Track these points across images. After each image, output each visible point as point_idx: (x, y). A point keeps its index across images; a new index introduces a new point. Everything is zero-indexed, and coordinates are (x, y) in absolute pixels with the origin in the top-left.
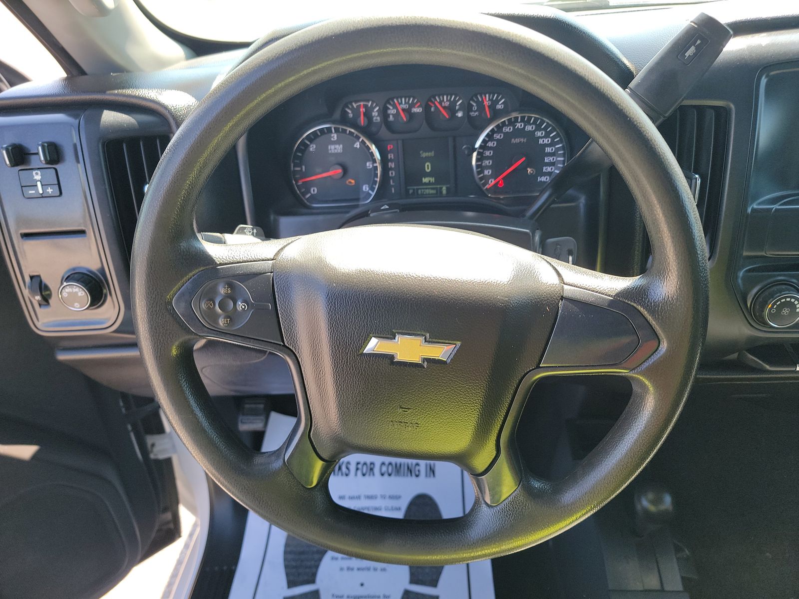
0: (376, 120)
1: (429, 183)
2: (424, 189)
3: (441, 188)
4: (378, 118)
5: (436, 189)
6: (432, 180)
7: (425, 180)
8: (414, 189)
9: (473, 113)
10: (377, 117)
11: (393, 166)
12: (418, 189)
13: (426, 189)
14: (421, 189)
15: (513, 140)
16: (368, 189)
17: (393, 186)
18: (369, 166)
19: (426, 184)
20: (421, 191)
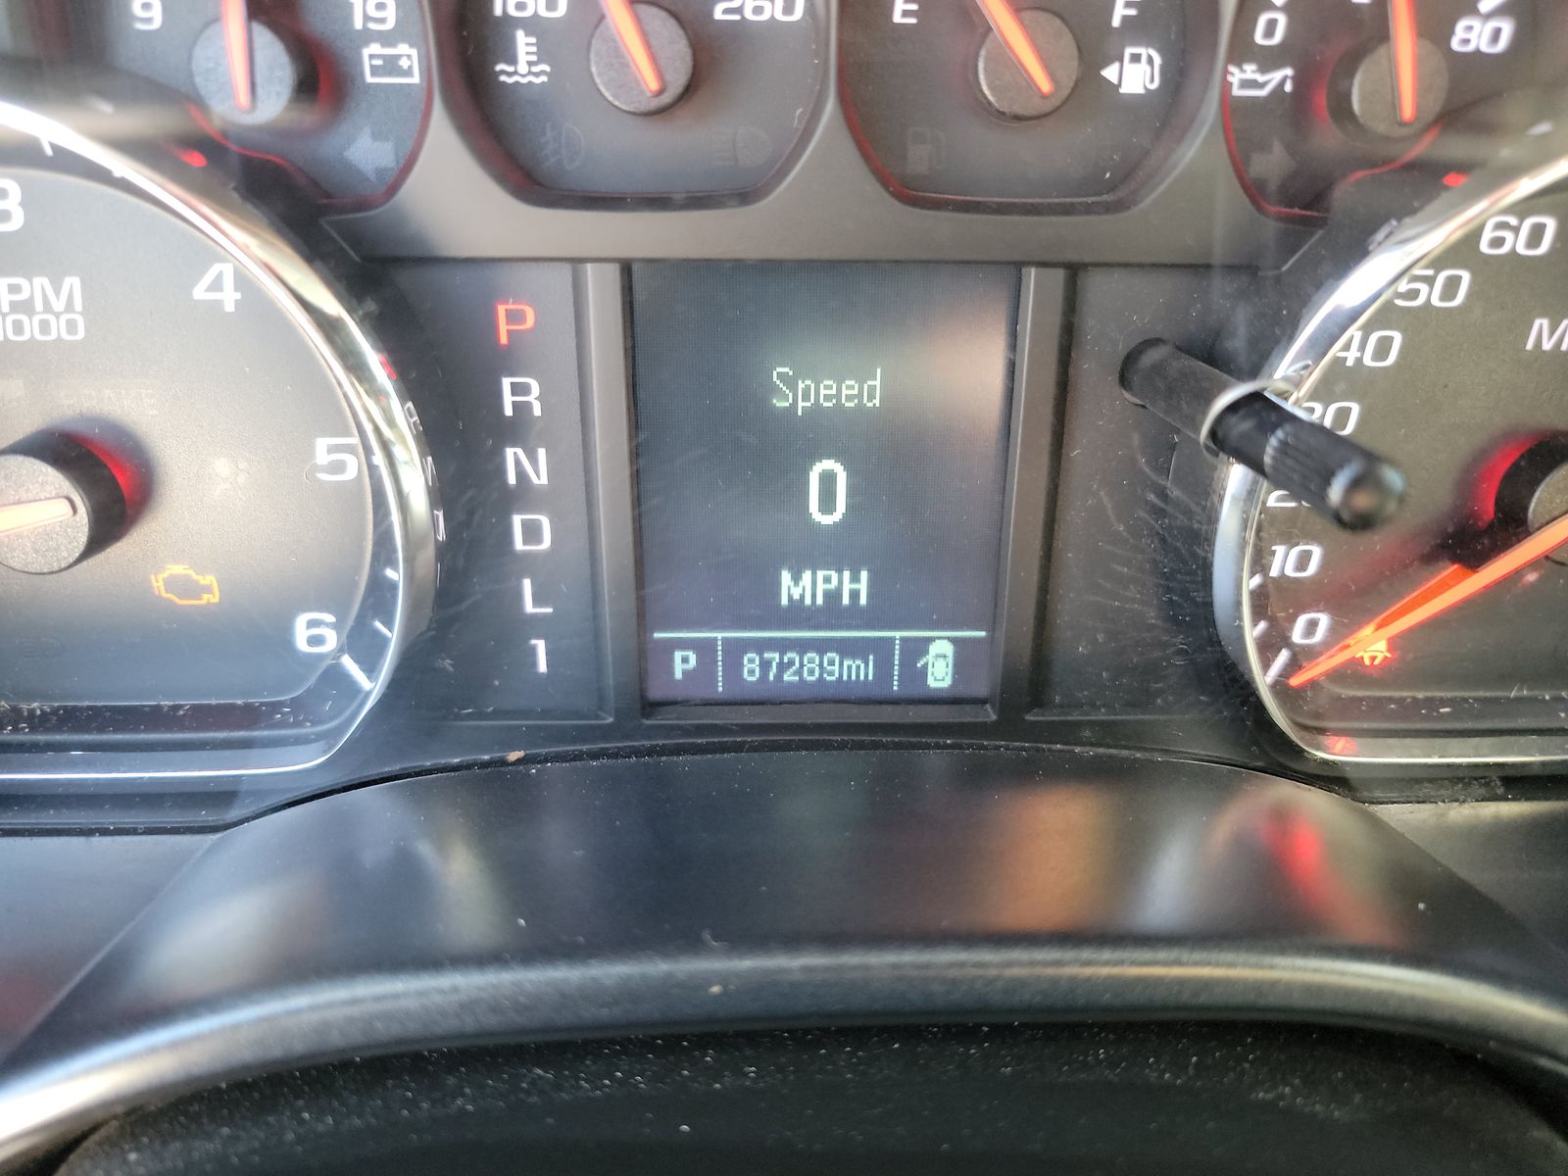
0: (391, 66)
1: (832, 612)
2: (783, 646)
3: (920, 647)
4: (409, 55)
5: (882, 648)
6: (856, 586)
7: (798, 587)
8: (704, 649)
9: (1250, 71)
10: (386, 38)
11: (540, 478)
12: (735, 650)
13: (802, 646)
14: (760, 646)
15: (1541, 324)
16: (332, 640)
17: (536, 625)
18: (338, 467)
19: (799, 614)
20: (765, 665)
